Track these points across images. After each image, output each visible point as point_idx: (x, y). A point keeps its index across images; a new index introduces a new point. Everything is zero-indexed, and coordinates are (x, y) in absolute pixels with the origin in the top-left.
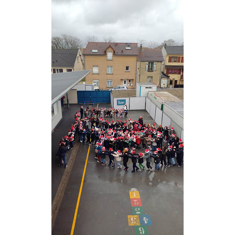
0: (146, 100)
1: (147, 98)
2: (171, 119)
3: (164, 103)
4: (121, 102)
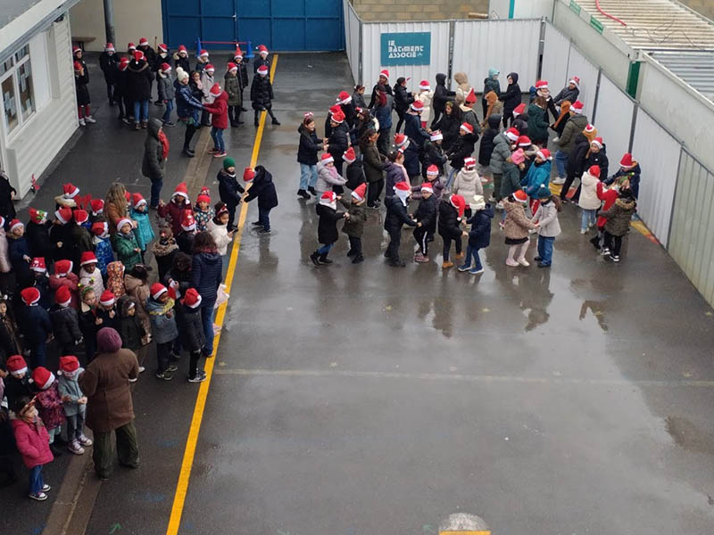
2: (682, 143)
3: (646, 53)
4: (407, 48)
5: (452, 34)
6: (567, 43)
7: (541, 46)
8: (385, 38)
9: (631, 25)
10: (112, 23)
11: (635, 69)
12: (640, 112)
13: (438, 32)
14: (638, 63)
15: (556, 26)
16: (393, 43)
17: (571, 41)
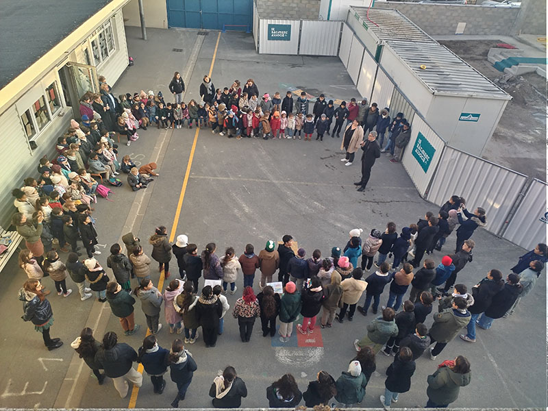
0: (341, 30)
1: (345, 24)
2: (396, 86)
5: (301, 26)
7: (341, 34)
9: (380, 26)
11: (380, 49)
12: (379, 69)
13: (294, 24)
14: (381, 46)
15: (348, 25)
17: (354, 32)
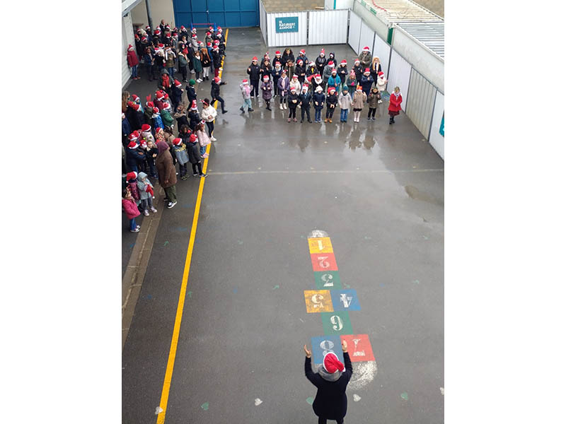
0: (349, 17)
1: (352, 13)
2: (412, 65)
3: (396, 24)
4: (287, 24)
5: (308, 17)
6: (360, 20)
7: (349, 21)
8: (277, 20)
9: (388, 11)
10: (151, 17)
11: (391, 31)
12: (393, 51)
13: (302, 16)
14: (392, 29)
15: (355, 12)
16: (281, 22)
17: (362, 19)
